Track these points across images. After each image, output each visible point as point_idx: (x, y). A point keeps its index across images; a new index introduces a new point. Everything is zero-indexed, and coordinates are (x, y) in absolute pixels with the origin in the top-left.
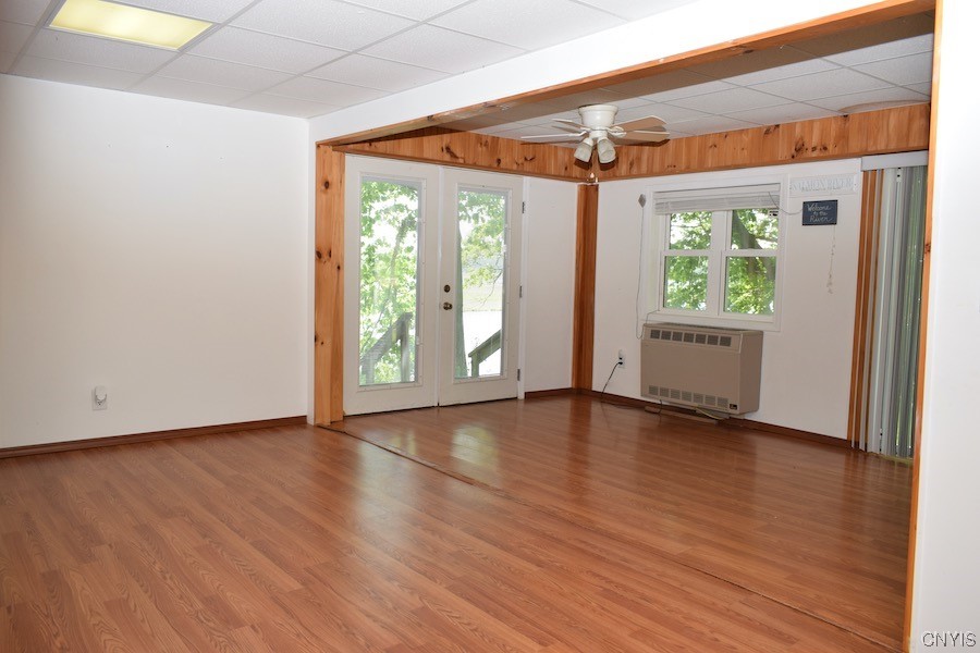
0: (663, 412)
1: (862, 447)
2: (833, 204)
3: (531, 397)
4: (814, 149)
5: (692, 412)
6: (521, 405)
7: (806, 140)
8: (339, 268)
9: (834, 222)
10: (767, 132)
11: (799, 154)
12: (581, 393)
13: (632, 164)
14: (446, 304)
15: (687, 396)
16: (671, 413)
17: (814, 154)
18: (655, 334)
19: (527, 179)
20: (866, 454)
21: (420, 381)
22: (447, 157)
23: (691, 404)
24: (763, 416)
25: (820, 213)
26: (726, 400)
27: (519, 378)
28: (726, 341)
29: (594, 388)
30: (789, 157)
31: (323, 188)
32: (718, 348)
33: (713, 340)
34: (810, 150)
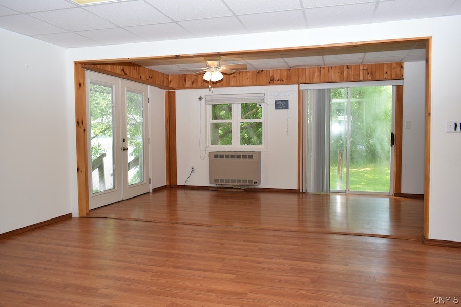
0: (219, 190)
1: (301, 191)
2: (287, 102)
3: (155, 190)
4: (278, 80)
5: (231, 188)
6: (151, 195)
7: (275, 76)
8: (84, 130)
9: (288, 109)
10: (258, 72)
11: (272, 82)
12: (172, 187)
13: (193, 83)
14: (124, 148)
15: (228, 181)
16: (222, 190)
17: (279, 82)
18: (216, 156)
19: (149, 87)
20: (306, 193)
21: (116, 188)
22: (123, 73)
23: (230, 184)
24: (262, 185)
25: (282, 105)
26: (252, 180)
27: (150, 183)
28: (251, 157)
29: (178, 184)
30: (268, 83)
31: (79, 87)
32: (247, 159)
33: (245, 156)
34: (276, 81)
